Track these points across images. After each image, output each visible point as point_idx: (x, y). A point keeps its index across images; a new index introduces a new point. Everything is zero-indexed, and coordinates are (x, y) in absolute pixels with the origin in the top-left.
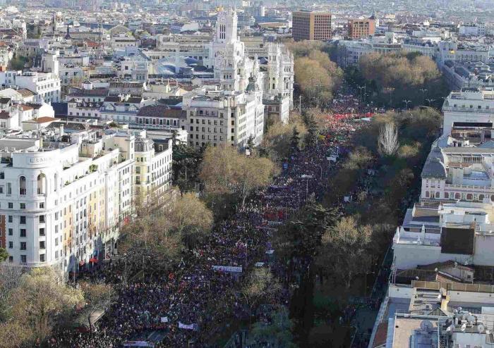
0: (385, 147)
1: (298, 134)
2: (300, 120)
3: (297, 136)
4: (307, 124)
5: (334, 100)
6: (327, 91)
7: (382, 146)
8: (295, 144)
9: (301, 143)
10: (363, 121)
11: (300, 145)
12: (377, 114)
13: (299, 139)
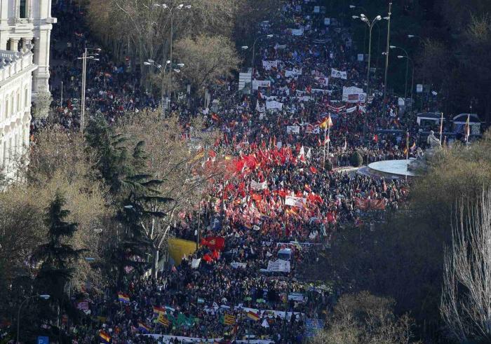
0: (476, 295)
1: (69, 230)
2: (81, 168)
3: (64, 240)
4: (115, 188)
5: (245, 78)
6: (213, 30)
7: (463, 291)
8: (55, 278)
9: (83, 275)
10: (378, 176)
11: (77, 283)
12: (439, 146)
13: (76, 254)
